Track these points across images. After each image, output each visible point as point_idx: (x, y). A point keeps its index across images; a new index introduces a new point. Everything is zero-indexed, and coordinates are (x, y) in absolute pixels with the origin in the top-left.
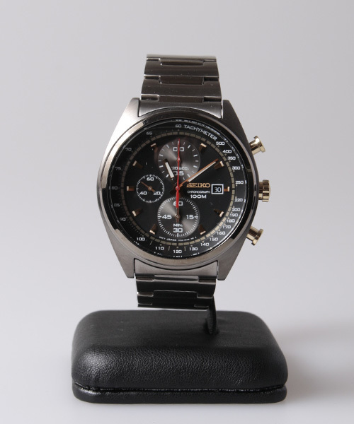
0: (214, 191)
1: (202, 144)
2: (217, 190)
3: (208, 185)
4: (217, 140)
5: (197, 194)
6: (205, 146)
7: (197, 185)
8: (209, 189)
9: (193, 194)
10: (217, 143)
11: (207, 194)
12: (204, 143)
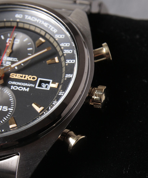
0: (40, 85)
1: (41, 39)
2: (44, 85)
3: (33, 78)
4: (57, 33)
5: (19, 86)
6: (43, 40)
7: (22, 77)
8: (35, 83)
9: (14, 85)
10: (56, 35)
11: (30, 87)
12: (44, 37)
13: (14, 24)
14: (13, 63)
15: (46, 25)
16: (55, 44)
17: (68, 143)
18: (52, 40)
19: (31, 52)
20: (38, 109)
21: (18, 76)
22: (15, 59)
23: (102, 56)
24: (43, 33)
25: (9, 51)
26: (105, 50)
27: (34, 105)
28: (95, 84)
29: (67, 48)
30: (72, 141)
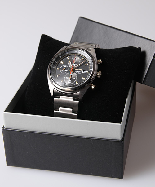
0: (83, 72)
2: (84, 72)
3: (82, 70)
5: (78, 72)
9: (76, 72)
10: (87, 57)
11: (81, 73)
12: (83, 58)
13: (75, 54)
14: (76, 66)
15: (84, 54)
16: (87, 60)
17: (92, 88)
18: (86, 59)
19: (80, 62)
20: (83, 79)
21: (77, 69)
22: (76, 65)
23: (100, 62)
24: (83, 57)
25: (74, 62)
26: (100, 61)
27: (82, 78)
28: (98, 71)
29: (90, 61)
30: (93, 87)
